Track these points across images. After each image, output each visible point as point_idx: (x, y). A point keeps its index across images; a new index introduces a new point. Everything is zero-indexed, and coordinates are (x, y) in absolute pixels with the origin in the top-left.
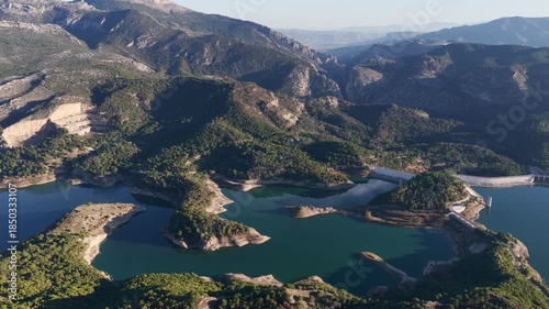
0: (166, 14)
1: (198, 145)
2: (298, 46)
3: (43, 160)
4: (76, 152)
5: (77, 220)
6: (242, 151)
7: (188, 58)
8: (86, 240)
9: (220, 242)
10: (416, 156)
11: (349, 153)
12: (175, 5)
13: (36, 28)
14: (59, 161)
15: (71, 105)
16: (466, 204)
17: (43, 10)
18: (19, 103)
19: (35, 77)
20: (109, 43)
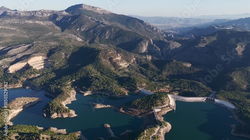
0: (101, 15)
1: (76, 76)
2: (155, 29)
3: (19, 78)
4: (33, 76)
5: (14, 103)
6: (91, 79)
7: (99, 36)
8: (12, 111)
9: (58, 115)
10: (167, 85)
11: (133, 82)
12: (105, 11)
13: (42, 23)
14: (25, 79)
15: (37, 57)
16: (162, 108)
17: (49, 15)
18: (19, 56)
19: (30, 45)
20: (69, 29)
